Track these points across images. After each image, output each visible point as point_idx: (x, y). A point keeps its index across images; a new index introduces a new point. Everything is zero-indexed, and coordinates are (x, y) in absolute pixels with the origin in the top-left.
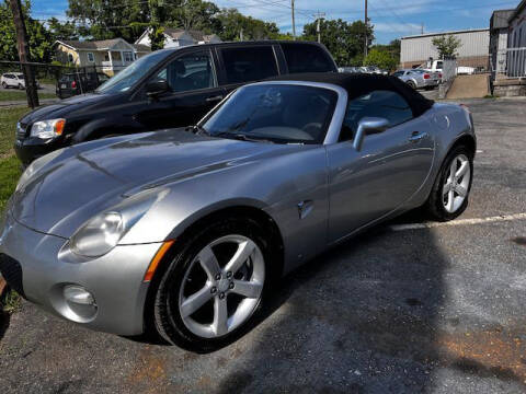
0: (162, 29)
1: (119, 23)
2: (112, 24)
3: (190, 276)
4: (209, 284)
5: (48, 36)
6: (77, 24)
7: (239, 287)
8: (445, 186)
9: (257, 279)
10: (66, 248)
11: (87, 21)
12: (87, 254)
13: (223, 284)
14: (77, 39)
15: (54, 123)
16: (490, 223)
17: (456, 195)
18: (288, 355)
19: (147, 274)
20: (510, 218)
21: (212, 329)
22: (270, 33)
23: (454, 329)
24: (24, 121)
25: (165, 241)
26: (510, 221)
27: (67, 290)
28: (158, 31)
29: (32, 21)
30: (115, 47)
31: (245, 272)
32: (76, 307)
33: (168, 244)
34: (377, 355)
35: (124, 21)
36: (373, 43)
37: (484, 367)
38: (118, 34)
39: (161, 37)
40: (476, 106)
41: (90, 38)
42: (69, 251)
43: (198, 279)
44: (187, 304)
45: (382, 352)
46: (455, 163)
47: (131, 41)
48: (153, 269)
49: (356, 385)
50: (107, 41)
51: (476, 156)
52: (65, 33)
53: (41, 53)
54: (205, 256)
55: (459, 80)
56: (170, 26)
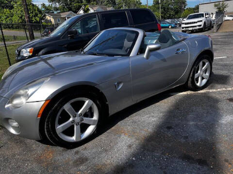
0: (88, 6)
1: (71, 4)
2: (68, 5)
3: (61, 115)
4: (71, 119)
5: (40, 12)
6: (53, 6)
7: (86, 120)
8: (196, 75)
9: (96, 117)
10: (9, 103)
11: (57, 4)
12: (16, 106)
13: (77, 119)
14: (53, 12)
15: (29, 50)
16: (219, 91)
17: (203, 78)
18: (106, 150)
19: (38, 114)
20: (230, 89)
21: (74, 138)
22: (137, 5)
23: (184, 140)
24: (18, 49)
25: (46, 100)
26: (229, 91)
27: (10, 121)
28: (86, 7)
29: (33, 5)
30: (69, 15)
31: (89, 114)
32: (14, 128)
33: (48, 102)
34: (145, 152)
35: (73, 3)
36: (186, 7)
37: (193, 159)
38: (70, 9)
39: (88, 10)
40: (230, 35)
41: (59, 11)
42: (10, 105)
43: (65, 117)
44: (60, 128)
45: (148, 150)
46: (201, 63)
47: (76, 12)
48: (41, 112)
49: (132, 164)
50: (66, 13)
51: (214, 61)
52: (48, 10)
53: (38, 19)
54: (67, 107)
55: (224, 24)
56: (93, 4)
